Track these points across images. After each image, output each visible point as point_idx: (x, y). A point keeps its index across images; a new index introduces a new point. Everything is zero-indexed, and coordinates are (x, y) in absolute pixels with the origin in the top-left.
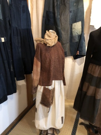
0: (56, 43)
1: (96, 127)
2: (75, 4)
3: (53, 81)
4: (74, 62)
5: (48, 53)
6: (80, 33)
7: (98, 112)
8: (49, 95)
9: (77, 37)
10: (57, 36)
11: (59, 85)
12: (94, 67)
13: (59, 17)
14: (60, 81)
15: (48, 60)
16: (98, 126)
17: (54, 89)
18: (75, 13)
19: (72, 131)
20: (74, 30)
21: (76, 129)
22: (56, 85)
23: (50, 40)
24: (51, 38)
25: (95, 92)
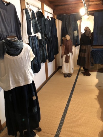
2: (74, 24)
4: (75, 48)
6: (77, 35)
8: (68, 58)
11: (71, 54)
13: (68, 29)
18: (74, 27)
23: (68, 38)
25: (84, 55)
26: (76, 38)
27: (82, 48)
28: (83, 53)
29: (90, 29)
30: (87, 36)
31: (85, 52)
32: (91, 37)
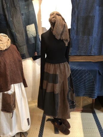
0: (9, 46)
1: (60, 119)
2: (25, 7)
3: (13, 85)
4: (34, 63)
5: (2, 57)
6: (35, 35)
7: (59, 106)
8: (10, 100)
9: (33, 39)
10: (9, 39)
11: (19, 88)
12: (49, 65)
13: (11, 19)
14: (20, 83)
15: (2, 64)
16: (61, 118)
17: (14, 92)
18: (27, 15)
19: (40, 129)
20: (29, 32)
21: (44, 126)
22: (16, 89)
23: (2, 44)
24: (2, 42)
25: (53, 88)
26: (33, 41)
27: (45, 71)
28: (50, 85)
29: (63, 19)
30: (58, 38)
31: (55, 81)
32: (67, 40)
